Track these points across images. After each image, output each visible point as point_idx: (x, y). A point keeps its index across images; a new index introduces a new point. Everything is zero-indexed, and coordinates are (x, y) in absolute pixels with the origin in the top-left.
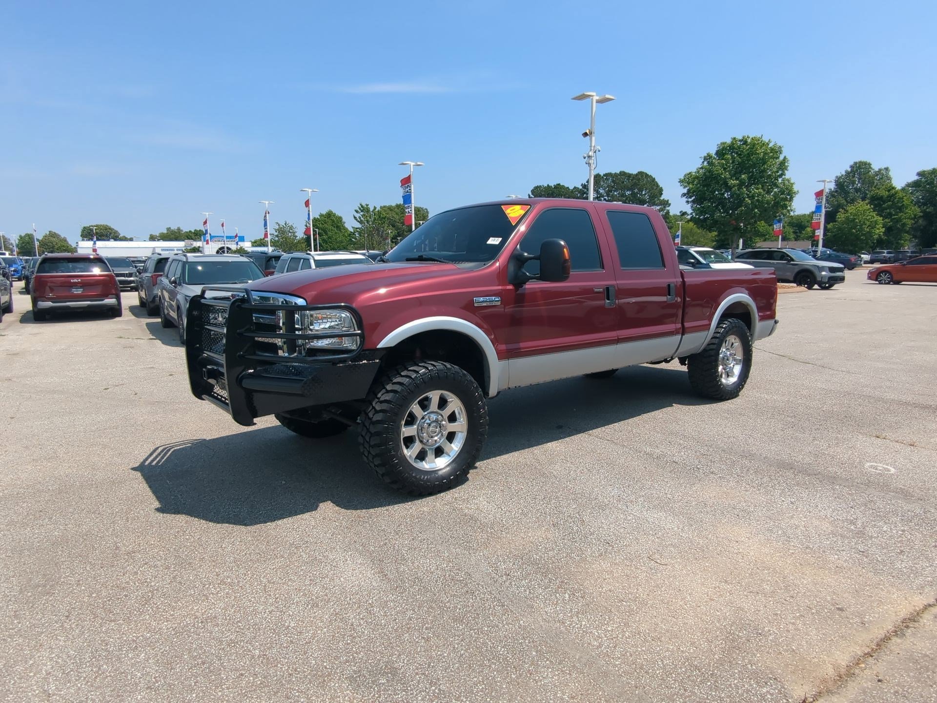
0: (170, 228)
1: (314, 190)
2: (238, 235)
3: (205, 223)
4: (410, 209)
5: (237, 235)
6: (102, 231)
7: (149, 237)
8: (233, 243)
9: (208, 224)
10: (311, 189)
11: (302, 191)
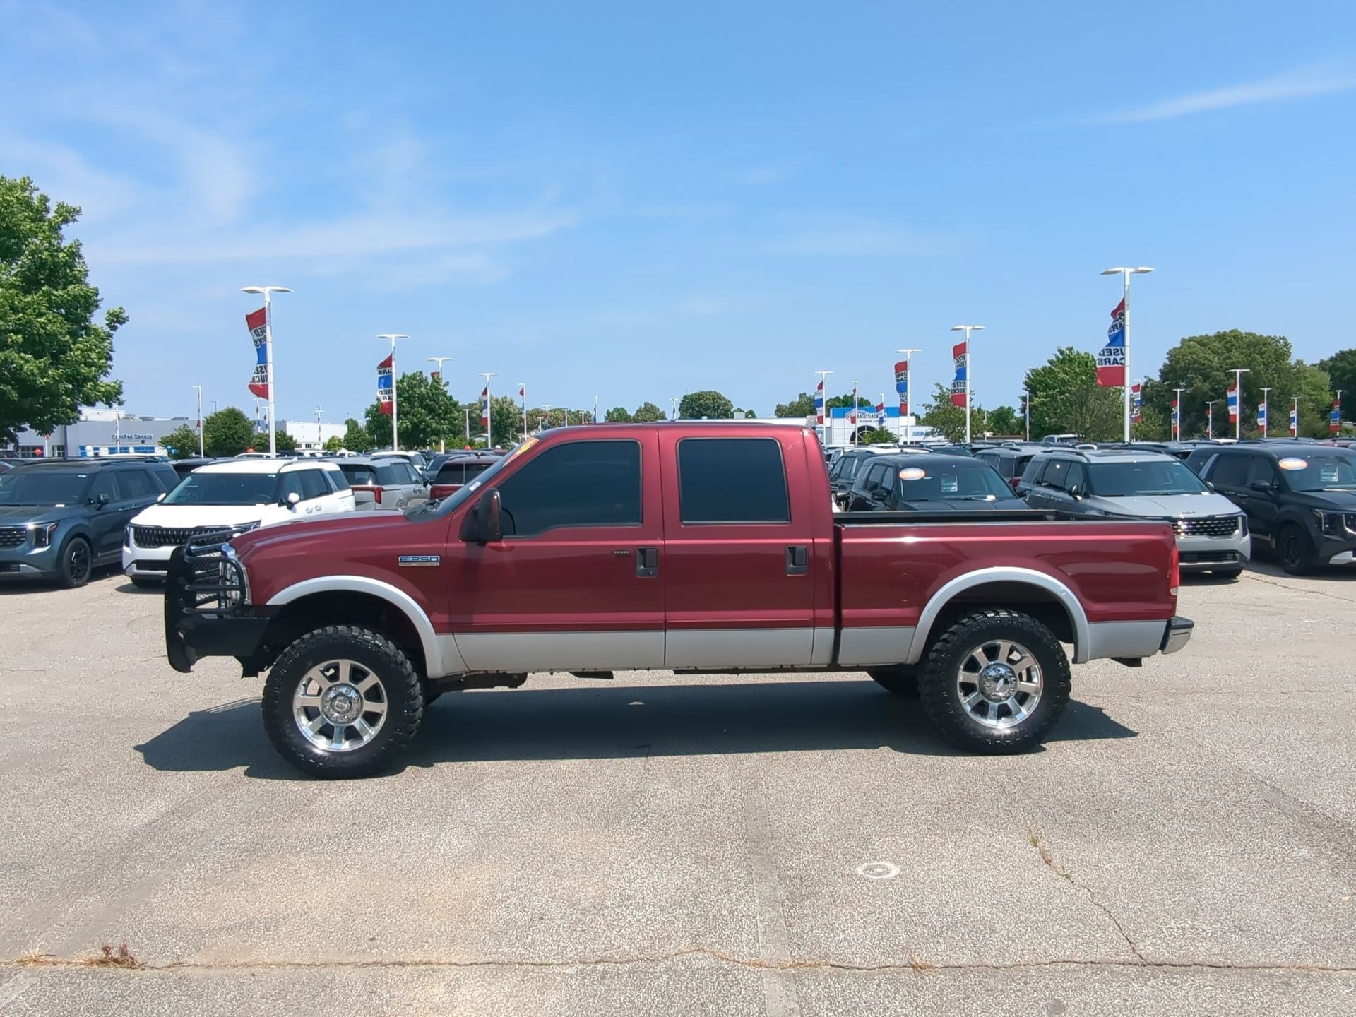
0: (805, 394)
1: (976, 327)
2: (884, 406)
3: (820, 387)
4: (1121, 356)
5: (882, 404)
6: (708, 402)
7: (775, 408)
8: (875, 419)
9: (824, 390)
10: (970, 325)
11: (954, 329)
